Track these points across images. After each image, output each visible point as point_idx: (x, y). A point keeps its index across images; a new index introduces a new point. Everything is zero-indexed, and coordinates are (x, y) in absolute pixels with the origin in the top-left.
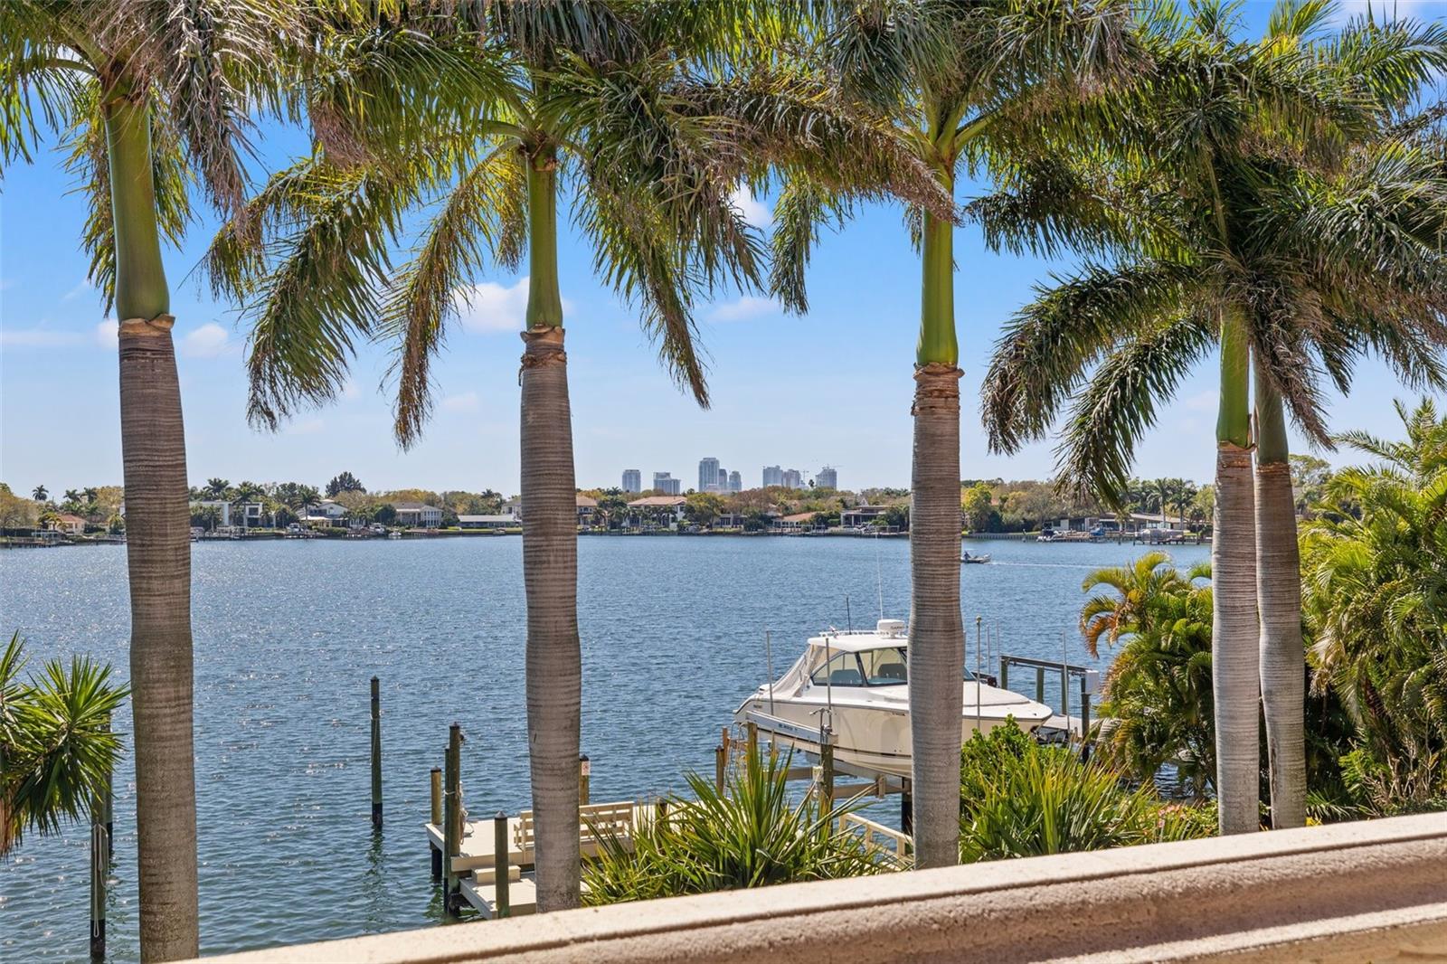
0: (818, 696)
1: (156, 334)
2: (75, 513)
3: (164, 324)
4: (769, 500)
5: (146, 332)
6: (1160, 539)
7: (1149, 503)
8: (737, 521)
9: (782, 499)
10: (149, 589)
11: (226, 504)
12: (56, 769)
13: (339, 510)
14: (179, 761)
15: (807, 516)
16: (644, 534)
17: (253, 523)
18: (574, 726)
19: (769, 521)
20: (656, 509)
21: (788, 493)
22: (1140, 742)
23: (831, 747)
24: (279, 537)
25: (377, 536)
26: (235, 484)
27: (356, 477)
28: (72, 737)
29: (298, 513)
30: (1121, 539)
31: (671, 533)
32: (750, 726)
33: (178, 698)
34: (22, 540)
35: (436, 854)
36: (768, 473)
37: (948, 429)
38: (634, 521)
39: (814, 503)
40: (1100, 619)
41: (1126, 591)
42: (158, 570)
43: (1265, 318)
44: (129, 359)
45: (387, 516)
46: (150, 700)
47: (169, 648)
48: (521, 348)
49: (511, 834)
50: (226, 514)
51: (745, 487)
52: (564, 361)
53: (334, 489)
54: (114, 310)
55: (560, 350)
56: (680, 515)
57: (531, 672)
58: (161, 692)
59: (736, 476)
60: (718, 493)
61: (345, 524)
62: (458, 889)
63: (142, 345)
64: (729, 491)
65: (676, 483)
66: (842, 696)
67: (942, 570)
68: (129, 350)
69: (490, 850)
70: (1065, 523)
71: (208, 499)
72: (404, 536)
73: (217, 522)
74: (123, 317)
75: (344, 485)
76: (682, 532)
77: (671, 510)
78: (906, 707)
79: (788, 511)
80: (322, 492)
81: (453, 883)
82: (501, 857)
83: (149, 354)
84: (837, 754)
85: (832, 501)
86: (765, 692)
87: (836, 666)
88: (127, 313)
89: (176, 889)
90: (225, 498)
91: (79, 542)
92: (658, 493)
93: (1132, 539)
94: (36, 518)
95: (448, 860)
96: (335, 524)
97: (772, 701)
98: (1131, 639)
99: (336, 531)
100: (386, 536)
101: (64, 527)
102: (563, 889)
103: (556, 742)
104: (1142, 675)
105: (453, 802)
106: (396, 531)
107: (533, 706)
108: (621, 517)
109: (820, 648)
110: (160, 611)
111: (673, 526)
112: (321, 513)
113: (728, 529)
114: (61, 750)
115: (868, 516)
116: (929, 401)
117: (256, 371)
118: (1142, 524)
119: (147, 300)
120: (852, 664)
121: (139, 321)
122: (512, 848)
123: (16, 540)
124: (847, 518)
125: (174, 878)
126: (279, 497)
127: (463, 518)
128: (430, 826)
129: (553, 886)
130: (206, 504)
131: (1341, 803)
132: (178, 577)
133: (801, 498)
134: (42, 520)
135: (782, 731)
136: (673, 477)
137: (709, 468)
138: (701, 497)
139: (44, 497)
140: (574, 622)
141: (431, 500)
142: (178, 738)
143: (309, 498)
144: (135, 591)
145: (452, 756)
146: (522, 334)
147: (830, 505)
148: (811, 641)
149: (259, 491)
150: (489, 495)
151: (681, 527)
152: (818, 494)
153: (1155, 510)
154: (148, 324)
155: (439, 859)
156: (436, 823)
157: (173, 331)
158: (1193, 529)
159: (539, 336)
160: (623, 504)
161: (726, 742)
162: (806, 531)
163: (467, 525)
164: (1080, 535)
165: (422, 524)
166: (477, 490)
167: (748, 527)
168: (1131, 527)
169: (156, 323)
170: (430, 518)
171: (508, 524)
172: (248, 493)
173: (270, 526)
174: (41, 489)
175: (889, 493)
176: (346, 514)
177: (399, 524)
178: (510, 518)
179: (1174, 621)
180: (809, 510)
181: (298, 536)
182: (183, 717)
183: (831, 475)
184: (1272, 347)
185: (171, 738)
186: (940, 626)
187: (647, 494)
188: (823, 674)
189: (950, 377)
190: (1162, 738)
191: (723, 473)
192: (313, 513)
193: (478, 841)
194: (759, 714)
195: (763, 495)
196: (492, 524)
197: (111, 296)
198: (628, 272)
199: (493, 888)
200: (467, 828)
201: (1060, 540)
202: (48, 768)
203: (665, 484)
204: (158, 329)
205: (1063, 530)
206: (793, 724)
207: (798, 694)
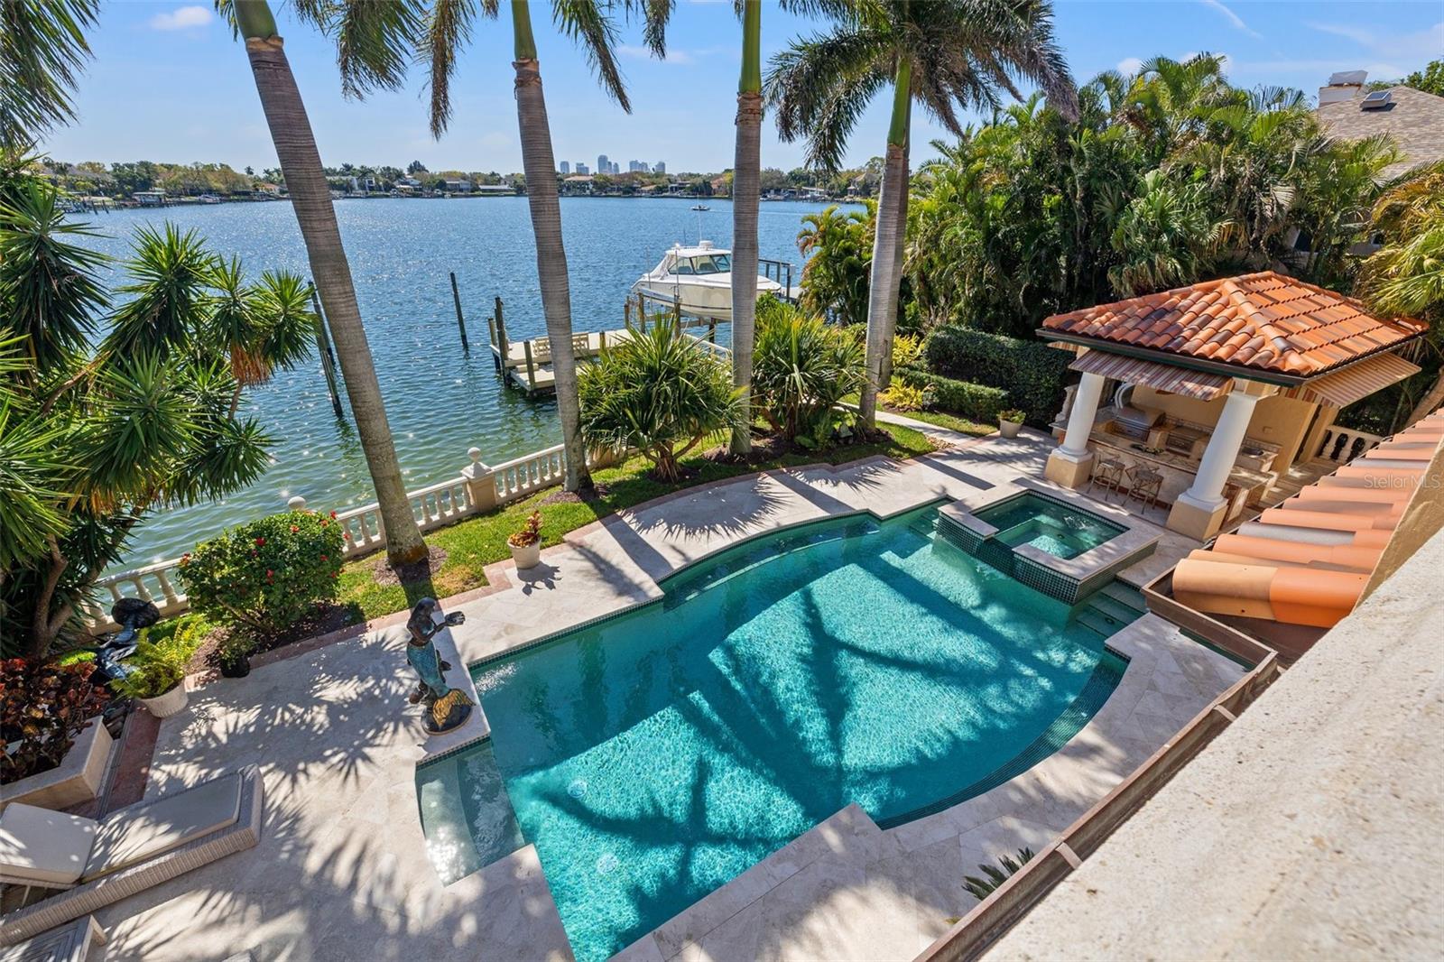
0: (672, 279)
1: (272, 50)
2: (272, 182)
3: (276, 43)
4: (634, 178)
5: (264, 48)
6: (814, 200)
7: (811, 181)
8: (619, 190)
9: (640, 178)
10: (312, 228)
11: (355, 178)
12: (283, 336)
13: (417, 182)
14: (355, 328)
15: (652, 187)
16: (574, 196)
17: (372, 189)
18: (567, 302)
19: (634, 189)
20: (579, 182)
21: (642, 174)
22: (819, 299)
23: (679, 305)
24: (387, 196)
25: (439, 196)
26: (357, 167)
27: (422, 164)
28: (287, 316)
29: (395, 183)
30: (797, 200)
31: (587, 196)
32: (640, 294)
33: (346, 293)
34: (246, 197)
35: (496, 359)
36: (633, 164)
37: (755, 133)
38: (568, 189)
39: (655, 180)
40: (806, 240)
41: (818, 226)
42: (314, 215)
43: (934, 64)
44: (259, 68)
45: (442, 185)
46: (329, 294)
47: (333, 264)
48: (513, 73)
49: (532, 349)
50: (356, 183)
51: (621, 172)
52: (540, 83)
53: (411, 170)
54: (240, 35)
55: (537, 75)
56: (591, 186)
57: (541, 273)
58: (335, 290)
59: (616, 165)
60: (608, 174)
61: (421, 190)
62: (509, 375)
63: (264, 58)
64: (614, 173)
65: (587, 168)
66: (684, 279)
67: (749, 216)
68: (257, 62)
69: (523, 356)
70: (772, 191)
71: (344, 175)
72: (453, 196)
73: (352, 189)
74: (247, 36)
75: (416, 168)
76: (592, 195)
77: (585, 183)
78: (730, 286)
79: (643, 184)
80: (406, 172)
81: (507, 372)
82: (529, 360)
83: (271, 65)
84: (682, 307)
85: (664, 179)
86: (646, 278)
87: (680, 265)
88: (248, 34)
89: (370, 394)
90: (353, 175)
91: (278, 199)
92: (579, 174)
93: (802, 199)
94: (251, 185)
95: (503, 363)
96: (416, 190)
97: (650, 282)
98: (818, 250)
99: (416, 194)
100: (442, 196)
101: (268, 190)
102: (569, 383)
103: (558, 311)
104: (822, 268)
105: (501, 335)
106: (448, 194)
107: (544, 292)
108: (562, 187)
109: (672, 256)
110: (322, 240)
111: (588, 192)
112: (407, 183)
113: (615, 193)
114: (283, 325)
115: (681, 187)
116: (746, 116)
117: (344, 68)
118: (807, 192)
119: (261, 25)
120: (688, 264)
121: (257, 39)
122: (533, 356)
123: (242, 197)
124: (672, 188)
125: (367, 389)
126: (382, 174)
127: (482, 187)
128: (492, 346)
129: (563, 382)
130: (344, 178)
131: (903, 326)
132: (328, 220)
133: (649, 177)
134: (255, 186)
135: (655, 297)
136: (585, 165)
137: (603, 161)
138: (600, 176)
139: (252, 173)
140: (561, 245)
141: (464, 177)
142: (351, 315)
143: (399, 175)
144: (304, 229)
145: (498, 312)
146: (513, 63)
147: (663, 181)
148: (668, 252)
149: (371, 171)
150: (493, 174)
151: (592, 193)
152: (657, 175)
153: (813, 185)
154: (265, 41)
155: (500, 361)
156: (495, 344)
157: (285, 48)
158: (829, 195)
159: (524, 65)
160: (562, 180)
161: (629, 302)
162: (652, 195)
163: (484, 190)
164: (779, 197)
165: (461, 190)
166: (488, 172)
167: (624, 193)
168: (802, 194)
169: (270, 41)
170: (465, 186)
171: (505, 190)
172: (365, 172)
173: (381, 190)
174: (249, 168)
175: (691, 175)
176: (420, 185)
177: (449, 190)
178: (506, 187)
179: (839, 241)
180: (653, 184)
181: (397, 196)
182: (351, 303)
183: (662, 165)
184: (937, 82)
185: (347, 316)
186: (748, 246)
187: (573, 175)
188: (675, 269)
189: (757, 100)
190: (828, 298)
191: (610, 163)
192: (402, 184)
193: (516, 352)
194: (644, 288)
195: (631, 176)
196: (497, 190)
197: (236, 27)
198: (574, 22)
199: (527, 374)
200: (510, 346)
201: (770, 200)
202: (278, 335)
203: (582, 170)
204: (272, 46)
205: (771, 195)
206: (661, 293)
207: (662, 279)
